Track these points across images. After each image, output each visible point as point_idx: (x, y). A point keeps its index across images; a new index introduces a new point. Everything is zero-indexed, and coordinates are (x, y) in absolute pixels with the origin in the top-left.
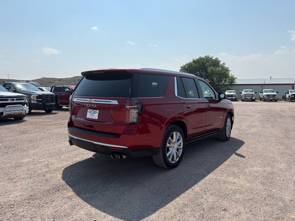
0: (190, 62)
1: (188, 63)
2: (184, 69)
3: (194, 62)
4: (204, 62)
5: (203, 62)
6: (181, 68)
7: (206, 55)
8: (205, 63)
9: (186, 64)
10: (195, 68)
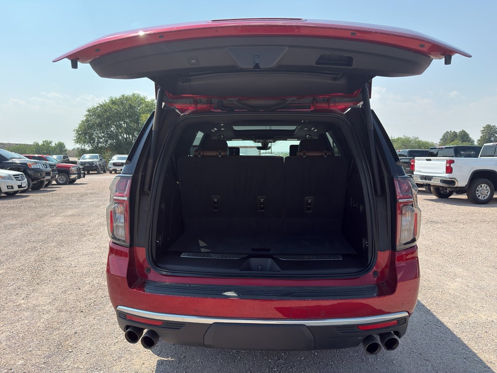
0: (104, 102)
1: (102, 104)
2: (94, 115)
3: (113, 102)
4: (133, 104)
5: (131, 105)
6: (87, 113)
7: (135, 93)
8: (135, 107)
9: (98, 105)
10: (117, 113)
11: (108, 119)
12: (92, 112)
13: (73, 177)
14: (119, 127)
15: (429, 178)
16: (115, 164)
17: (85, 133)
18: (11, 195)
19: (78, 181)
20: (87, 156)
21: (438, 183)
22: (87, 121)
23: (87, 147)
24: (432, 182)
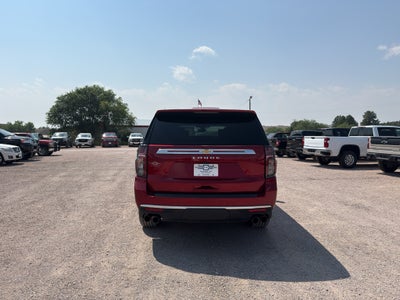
3: (78, 91)
4: (94, 94)
5: (92, 94)
6: (57, 100)
8: (95, 96)
9: (66, 94)
10: (81, 100)
11: (74, 104)
12: (61, 99)
13: (51, 150)
14: (82, 111)
15: (314, 151)
16: (80, 140)
17: (55, 115)
18: (9, 163)
19: (54, 153)
20: (57, 134)
21: (319, 154)
22: (57, 106)
23: (57, 127)
24: (316, 153)
